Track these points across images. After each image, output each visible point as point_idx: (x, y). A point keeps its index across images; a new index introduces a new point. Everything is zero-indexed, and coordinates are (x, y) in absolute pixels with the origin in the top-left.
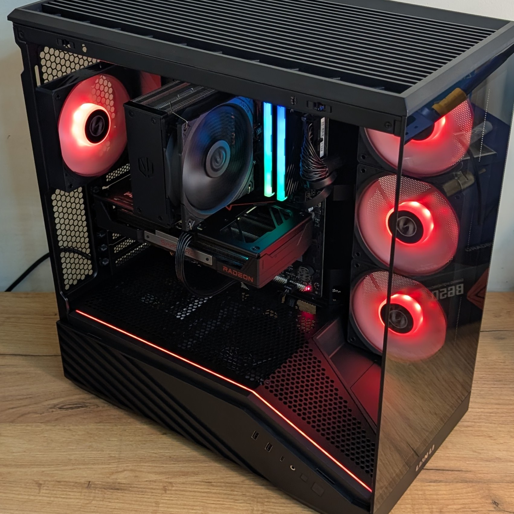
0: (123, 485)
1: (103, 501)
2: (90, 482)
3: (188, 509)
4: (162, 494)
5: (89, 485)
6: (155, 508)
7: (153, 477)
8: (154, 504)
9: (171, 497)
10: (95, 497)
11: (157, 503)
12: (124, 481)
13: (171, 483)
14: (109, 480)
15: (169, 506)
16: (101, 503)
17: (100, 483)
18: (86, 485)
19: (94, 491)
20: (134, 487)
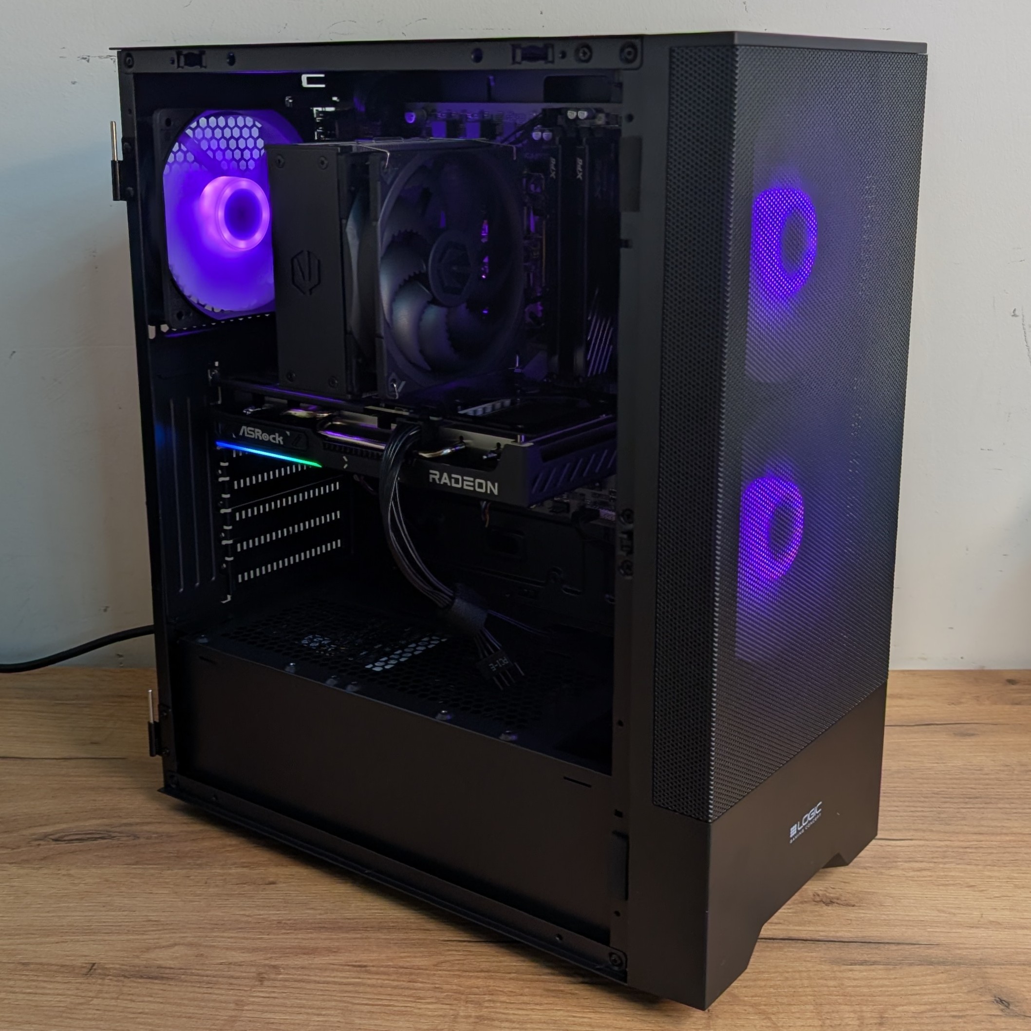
0: (168, 971)
1: (117, 998)
2: (94, 964)
3: (308, 1014)
4: (255, 986)
5: (91, 970)
6: (233, 1013)
7: (239, 957)
8: (232, 1006)
9: (274, 992)
10: (100, 991)
11: (240, 1005)
12: (170, 963)
13: (274, 967)
14: (137, 961)
15: (266, 1008)
16: (113, 1002)
17: (118, 966)
18: (85, 971)
19: (100, 981)
20: (192, 974)
